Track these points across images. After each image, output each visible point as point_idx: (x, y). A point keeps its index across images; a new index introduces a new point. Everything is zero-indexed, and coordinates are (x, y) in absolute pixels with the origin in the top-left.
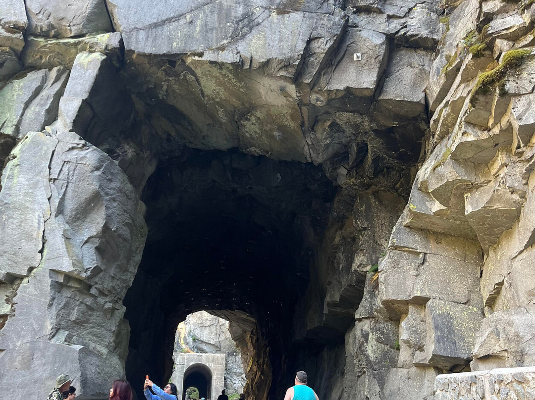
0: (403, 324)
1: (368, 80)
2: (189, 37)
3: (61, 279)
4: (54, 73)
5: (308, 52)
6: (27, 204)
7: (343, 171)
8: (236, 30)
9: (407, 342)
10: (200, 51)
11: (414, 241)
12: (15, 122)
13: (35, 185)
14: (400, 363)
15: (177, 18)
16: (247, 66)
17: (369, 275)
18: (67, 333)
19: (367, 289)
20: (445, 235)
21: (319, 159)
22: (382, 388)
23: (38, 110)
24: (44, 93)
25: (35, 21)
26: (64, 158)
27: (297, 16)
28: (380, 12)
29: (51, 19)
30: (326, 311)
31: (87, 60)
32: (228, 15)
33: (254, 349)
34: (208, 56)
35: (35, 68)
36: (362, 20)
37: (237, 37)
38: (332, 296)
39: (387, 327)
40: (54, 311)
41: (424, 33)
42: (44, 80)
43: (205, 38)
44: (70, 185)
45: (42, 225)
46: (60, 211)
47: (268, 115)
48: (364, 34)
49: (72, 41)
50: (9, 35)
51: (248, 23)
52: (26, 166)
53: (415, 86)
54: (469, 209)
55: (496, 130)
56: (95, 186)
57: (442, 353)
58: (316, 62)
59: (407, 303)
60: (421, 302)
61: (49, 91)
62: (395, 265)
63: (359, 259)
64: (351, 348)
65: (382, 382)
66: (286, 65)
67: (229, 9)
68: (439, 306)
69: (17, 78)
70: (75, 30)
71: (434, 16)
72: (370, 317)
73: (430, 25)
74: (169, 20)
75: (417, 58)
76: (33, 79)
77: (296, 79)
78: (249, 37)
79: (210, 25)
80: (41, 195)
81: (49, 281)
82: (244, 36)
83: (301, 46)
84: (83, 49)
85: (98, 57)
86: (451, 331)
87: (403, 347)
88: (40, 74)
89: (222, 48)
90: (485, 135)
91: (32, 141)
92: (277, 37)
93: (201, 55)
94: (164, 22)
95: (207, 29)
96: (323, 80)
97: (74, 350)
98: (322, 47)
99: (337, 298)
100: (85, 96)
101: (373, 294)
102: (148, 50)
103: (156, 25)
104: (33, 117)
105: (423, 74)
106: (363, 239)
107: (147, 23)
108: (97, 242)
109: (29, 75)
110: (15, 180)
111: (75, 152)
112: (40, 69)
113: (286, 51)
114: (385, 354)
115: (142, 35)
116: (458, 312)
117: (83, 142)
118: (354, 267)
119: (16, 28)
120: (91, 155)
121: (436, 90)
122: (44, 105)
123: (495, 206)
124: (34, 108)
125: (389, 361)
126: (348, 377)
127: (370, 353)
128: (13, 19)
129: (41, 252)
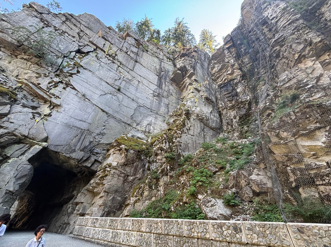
0: (78, 206)
1: (89, 165)
2: (62, 150)
3: (8, 192)
4: (28, 145)
5: (82, 159)
6: (7, 174)
7: (79, 174)
8: (71, 151)
9: (77, 210)
10: (63, 153)
11: (86, 192)
12: (11, 153)
13: (11, 170)
14: (74, 213)
15: (61, 146)
16: (70, 158)
17: (75, 195)
18: (3, 204)
19: (74, 198)
20: (91, 191)
21: (75, 172)
22: (68, 218)
23: (19, 152)
24: (22, 149)
25: (29, 135)
26: (22, 166)
27: (83, 152)
28: (96, 155)
29: (33, 137)
30: (62, 199)
31: (38, 147)
32: (71, 148)
33: (27, 202)
34: (64, 154)
35: (23, 143)
36: (92, 156)
37: (71, 153)
38: (65, 197)
39: (74, 206)
40: (2, 199)
41: (100, 161)
42: (24, 146)
43: (65, 151)
44: (21, 172)
45: (9, 179)
46: (15, 177)
47: (70, 164)
48: (92, 158)
49: (36, 142)
50: (21, 136)
51: (74, 151)
52: (11, 165)
53: (96, 168)
54: (95, 191)
55: (101, 182)
56: (27, 173)
57: (82, 212)
58: (83, 160)
59: (80, 202)
60: (82, 203)
61: (24, 149)
62: (81, 195)
63: (75, 192)
64: (64, 208)
65: (69, 217)
66: (77, 160)
67: (72, 147)
68: (85, 204)
69: (17, 144)
70: (38, 140)
71: (103, 158)
72: (72, 204)
73: (102, 160)
74: (60, 145)
75: (98, 164)
76: (21, 145)
77: (78, 162)
78: (73, 153)
79: (67, 149)
80: (12, 173)
81: (5, 192)
82: (72, 153)
83: (81, 158)
84: (38, 145)
85: (41, 147)
86: (85, 208)
87: (76, 210)
88: (24, 145)
89: (67, 154)
90: (100, 182)
91: (15, 160)
92: (78, 155)
93: (63, 154)
94: (58, 145)
95: (66, 149)
96: (82, 163)
97: (4, 208)
98: (85, 159)
99: (66, 197)
100: (34, 154)
101: (74, 199)
102: (53, 149)
103: (56, 145)
104: (17, 154)
105: (98, 166)
106: (77, 188)
107: (55, 144)
108: (20, 184)
109: (21, 144)
110: (6, 168)
111: (26, 165)
112: (24, 143)
113: (78, 157)
114: (72, 211)
115: (53, 146)
116: (88, 205)
117: (29, 164)
118: (73, 193)
119: (24, 136)
120: (29, 166)
121: (98, 170)
122: (22, 152)
123: (98, 191)
124: (18, 152)
125: (72, 213)
126: (61, 215)
127: (69, 211)
128: (24, 134)
129: (5, 185)
